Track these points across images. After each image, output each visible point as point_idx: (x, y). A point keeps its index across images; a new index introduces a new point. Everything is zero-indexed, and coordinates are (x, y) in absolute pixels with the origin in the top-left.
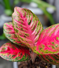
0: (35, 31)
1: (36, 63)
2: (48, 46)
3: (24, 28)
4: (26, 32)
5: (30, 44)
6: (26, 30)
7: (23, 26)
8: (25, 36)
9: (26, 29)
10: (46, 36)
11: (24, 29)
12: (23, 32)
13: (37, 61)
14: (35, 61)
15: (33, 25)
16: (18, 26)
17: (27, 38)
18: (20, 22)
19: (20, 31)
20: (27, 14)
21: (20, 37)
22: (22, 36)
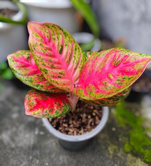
0: (72, 62)
1: (78, 110)
2: (100, 87)
3: (55, 63)
4: (60, 69)
5: (69, 87)
6: (59, 66)
7: (53, 59)
8: (60, 75)
9: (59, 63)
10: (93, 71)
11: (55, 66)
12: (55, 71)
13: (80, 107)
14: (77, 108)
15: (67, 53)
16: (45, 63)
17: (63, 78)
18: (47, 55)
19: (51, 70)
20: (52, 33)
21: (53, 79)
22: (56, 78)
